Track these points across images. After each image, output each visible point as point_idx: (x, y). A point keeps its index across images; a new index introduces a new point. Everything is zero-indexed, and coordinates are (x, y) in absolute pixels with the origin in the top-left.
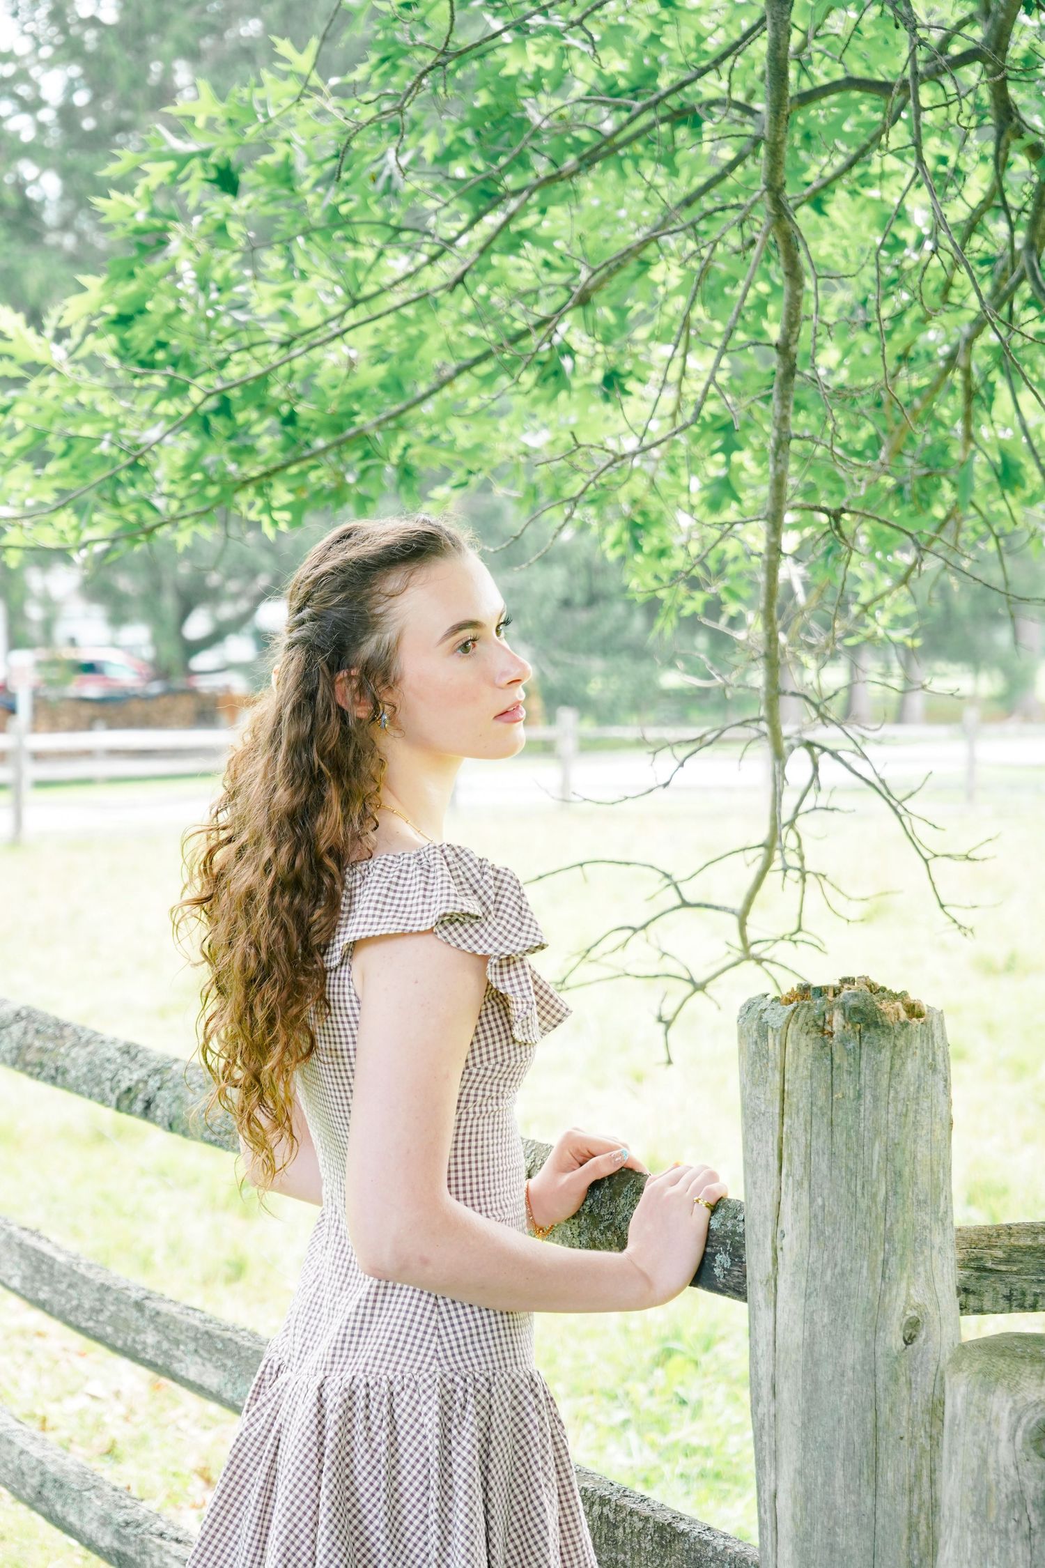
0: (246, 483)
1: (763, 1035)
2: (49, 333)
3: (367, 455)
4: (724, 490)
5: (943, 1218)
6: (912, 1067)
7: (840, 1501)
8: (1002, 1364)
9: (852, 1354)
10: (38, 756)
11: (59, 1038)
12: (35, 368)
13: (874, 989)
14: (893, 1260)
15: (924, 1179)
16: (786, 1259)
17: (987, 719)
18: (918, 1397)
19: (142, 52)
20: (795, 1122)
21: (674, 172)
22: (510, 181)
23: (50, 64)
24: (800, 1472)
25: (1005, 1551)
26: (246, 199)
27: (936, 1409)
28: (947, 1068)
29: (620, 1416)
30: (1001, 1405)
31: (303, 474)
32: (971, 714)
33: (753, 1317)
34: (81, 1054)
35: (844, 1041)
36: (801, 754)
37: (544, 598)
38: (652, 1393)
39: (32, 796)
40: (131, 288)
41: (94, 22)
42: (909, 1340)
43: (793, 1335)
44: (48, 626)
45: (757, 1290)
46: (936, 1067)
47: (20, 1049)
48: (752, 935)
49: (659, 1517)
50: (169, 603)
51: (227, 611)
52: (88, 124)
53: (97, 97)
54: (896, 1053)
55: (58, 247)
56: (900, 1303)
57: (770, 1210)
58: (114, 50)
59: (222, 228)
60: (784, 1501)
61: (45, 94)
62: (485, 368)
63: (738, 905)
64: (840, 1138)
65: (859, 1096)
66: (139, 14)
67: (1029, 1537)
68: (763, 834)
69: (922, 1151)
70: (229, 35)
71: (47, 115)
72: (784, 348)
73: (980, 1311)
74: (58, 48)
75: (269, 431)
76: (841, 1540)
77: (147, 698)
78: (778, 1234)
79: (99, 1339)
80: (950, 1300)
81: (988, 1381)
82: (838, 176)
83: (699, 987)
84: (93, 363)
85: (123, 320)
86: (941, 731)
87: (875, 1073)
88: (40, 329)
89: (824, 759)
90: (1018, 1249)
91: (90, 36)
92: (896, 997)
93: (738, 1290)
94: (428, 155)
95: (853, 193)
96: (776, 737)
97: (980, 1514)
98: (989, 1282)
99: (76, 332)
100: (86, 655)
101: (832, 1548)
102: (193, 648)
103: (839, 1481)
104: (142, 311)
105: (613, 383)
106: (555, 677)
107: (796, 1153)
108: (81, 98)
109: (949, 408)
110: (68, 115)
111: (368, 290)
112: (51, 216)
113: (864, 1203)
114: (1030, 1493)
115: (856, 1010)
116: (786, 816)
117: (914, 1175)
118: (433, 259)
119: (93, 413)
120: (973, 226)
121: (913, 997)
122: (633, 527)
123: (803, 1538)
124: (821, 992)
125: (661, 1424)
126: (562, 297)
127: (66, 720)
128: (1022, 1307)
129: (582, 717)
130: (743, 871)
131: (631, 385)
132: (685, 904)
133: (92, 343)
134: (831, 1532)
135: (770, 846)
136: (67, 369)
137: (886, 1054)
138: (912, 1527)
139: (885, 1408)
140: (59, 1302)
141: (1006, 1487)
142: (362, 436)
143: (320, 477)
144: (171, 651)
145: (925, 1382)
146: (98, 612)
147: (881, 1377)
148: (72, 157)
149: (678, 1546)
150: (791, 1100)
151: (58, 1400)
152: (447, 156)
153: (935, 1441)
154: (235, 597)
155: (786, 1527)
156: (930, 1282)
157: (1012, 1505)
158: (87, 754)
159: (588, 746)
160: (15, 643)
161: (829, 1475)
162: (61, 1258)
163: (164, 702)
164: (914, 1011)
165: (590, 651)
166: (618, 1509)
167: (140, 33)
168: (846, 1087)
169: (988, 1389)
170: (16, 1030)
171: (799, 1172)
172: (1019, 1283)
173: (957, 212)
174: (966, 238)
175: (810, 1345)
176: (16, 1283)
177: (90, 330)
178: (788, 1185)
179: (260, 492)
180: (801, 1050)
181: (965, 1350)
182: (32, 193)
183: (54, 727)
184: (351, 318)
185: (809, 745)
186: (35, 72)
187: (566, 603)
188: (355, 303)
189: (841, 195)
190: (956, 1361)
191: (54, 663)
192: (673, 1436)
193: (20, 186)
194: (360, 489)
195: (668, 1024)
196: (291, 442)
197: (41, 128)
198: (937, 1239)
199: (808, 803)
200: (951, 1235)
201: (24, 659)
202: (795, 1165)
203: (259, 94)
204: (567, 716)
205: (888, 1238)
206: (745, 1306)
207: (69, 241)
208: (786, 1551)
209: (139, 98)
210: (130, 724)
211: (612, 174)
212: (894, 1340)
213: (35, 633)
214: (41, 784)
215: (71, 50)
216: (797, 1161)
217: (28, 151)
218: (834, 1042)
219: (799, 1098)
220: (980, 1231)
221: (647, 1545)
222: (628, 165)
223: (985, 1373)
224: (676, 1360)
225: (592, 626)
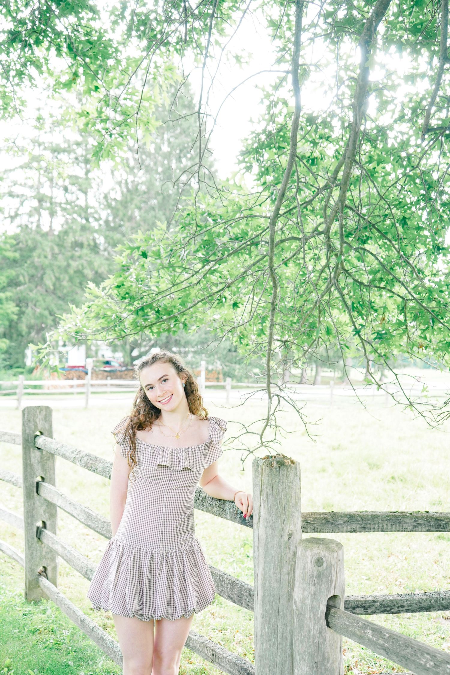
0: (146, 327)
1: (258, 467)
2: (101, 289)
3: (176, 321)
4: (262, 332)
5: (298, 510)
6: (291, 475)
7: (272, 576)
8: (309, 544)
9: (276, 541)
10: (92, 385)
11: (96, 461)
12: (97, 297)
13: (284, 457)
14: (286, 520)
15: (294, 501)
16: (261, 518)
17: (335, 384)
18: (291, 552)
19: (126, 207)
20: (264, 487)
21: (251, 257)
22: (212, 258)
23: (103, 209)
24: (264, 569)
25: (309, 588)
26: (149, 259)
27: (295, 555)
28: (300, 475)
29: (232, 560)
30: (309, 554)
31: (160, 325)
32: (332, 382)
33: (254, 532)
34: (101, 465)
35: (276, 469)
36: (276, 397)
37: (224, 349)
38: (240, 554)
39: (90, 396)
40: (121, 279)
41: (115, 199)
42: (289, 538)
43: (262, 537)
44: (96, 352)
45: (255, 526)
46: (297, 475)
47: (86, 463)
48: (264, 440)
49: (233, 580)
50: (128, 347)
51: (143, 350)
52: (112, 225)
53: (114, 218)
54: (288, 472)
55: (103, 255)
56: (287, 530)
57: (258, 507)
58: (119, 206)
59: (143, 266)
60: (260, 576)
61: (102, 217)
62: (204, 301)
63: (260, 433)
64: (274, 491)
65: (279, 481)
66: (126, 198)
67: (314, 585)
68: (266, 417)
69: (293, 494)
70: (149, 203)
71: (102, 222)
72: (272, 303)
73: (307, 532)
74: (105, 206)
75: (153, 314)
76: (272, 585)
77: (121, 371)
78: (260, 513)
79: (102, 535)
80: (299, 530)
81: (306, 548)
82: (291, 258)
83: (251, 452)
84: (110, 296)
85: (119, 287)
86: (324, 387)
87: (283, 476)
88: (99, 288)
89: (281, 399)
90: (316, 518)
91: (113, 203)
92: (289, 459)
93: (251, 526)
94: (193, 250)
95: (294, 262)
96: (269, 393)
97: (304, 579)
98: (309, 525)
99: (107, 288)
100: (107, 359)
101: (270, 587)
102: (134, 359)
103: (272, 571)
104: (123, 285)
105: (235, 305)
106: (226, 369)
107: (264, 493)
108: (111, 218)
109: (316, 313)
110: (107, 222)
111: (178, 281)
112: (102, 248)
113: (279, 506)
114: (315, 575)
115: (279, 461)
116: (272, 412)
117: (291, 500)
118: (193, 276)
119: (110, 309)
120: (322, 271)
121: (293, 459)
122: (241, 338)
123: (264, 584)
124: (272, 457)
125: (242, 562)
126: (224, 285)
127: (100, 376)
128: (317, 532)
129: (233, 380)
130: (262, 424)
131: (240, 305)
132: (248, 432)
133: (111, 291)
134: (270, 583)
135: (268, 419)
136: (105, 297)
137: (286, 472)
138: (289, 582)
139: (283, 554)
140: (93, 525)
141: (309, 573)
142: (175, 317)
143: (165, 326)
144: (128, 360)
145: (292, 548)
146: (110, 349)
147: (283, 547)
148: (107, 233)
149: (237, 587)
150: (264, 482)
151: (91, 551)
152: (197, 251)
153: (295, 562)
154: (145, 346)
155: (260, 582)
156: (295, 525)
157: (311, 577)
158: (106, 385)
159: (233, 387)
160: (88, 356)
161: (270, 569)
162: (94, 515)
163: (126, 372)
164: (292, 462)
165: (236, 363)
166: (223, 578)
167: (126, 202)
168: (276, 479)
169: (306, 550)
170: (86, 458)
171: (265, 498)
172: (316, 526)
173: (319, 267)
174: (321, 274)
175: (266, 539)
176: (83, 520)
177: (111, 288)
178: (262, 501)
179: (150, 328)
180: (266, 470)
181: (301, 541)
182: (98, 242)
183: (97, 378)
184: (172, 290)
185: (278, 396)
186: (99, 211)
187: (230, 350)
188: (174, 286)
189: (291, 261)
190: (299, 543)
191: (97, 361)
192: (245, 565)
193: (94, 240)
194: (174, 329)
195: (244, 461)
196: (158, 317)
197: (100, 225)
198: (297, 515)
199: (277, 410)
200: (300, 514)
201: (90, 360)
202: (264, 497)
203: (153, 233)
204: (229, 380)
205: (285, 514)
206: (252, 530)
207: (106, 253)
208: (260, 587)
209: (126, 219)
210: (117, 378)
211: (236, 257)
212: (286, 538)
213: (93, 353)
214: (93, 393)
215: (109, 206)
216: (265, 496)
217: (96, 231)
218: (274, 469)
219: (265, 482)
220: (307, 513)
221: (229, 586)
222: (240, 255)
223: (306, 546)
224: (246, 546)
225: (236, 357)
